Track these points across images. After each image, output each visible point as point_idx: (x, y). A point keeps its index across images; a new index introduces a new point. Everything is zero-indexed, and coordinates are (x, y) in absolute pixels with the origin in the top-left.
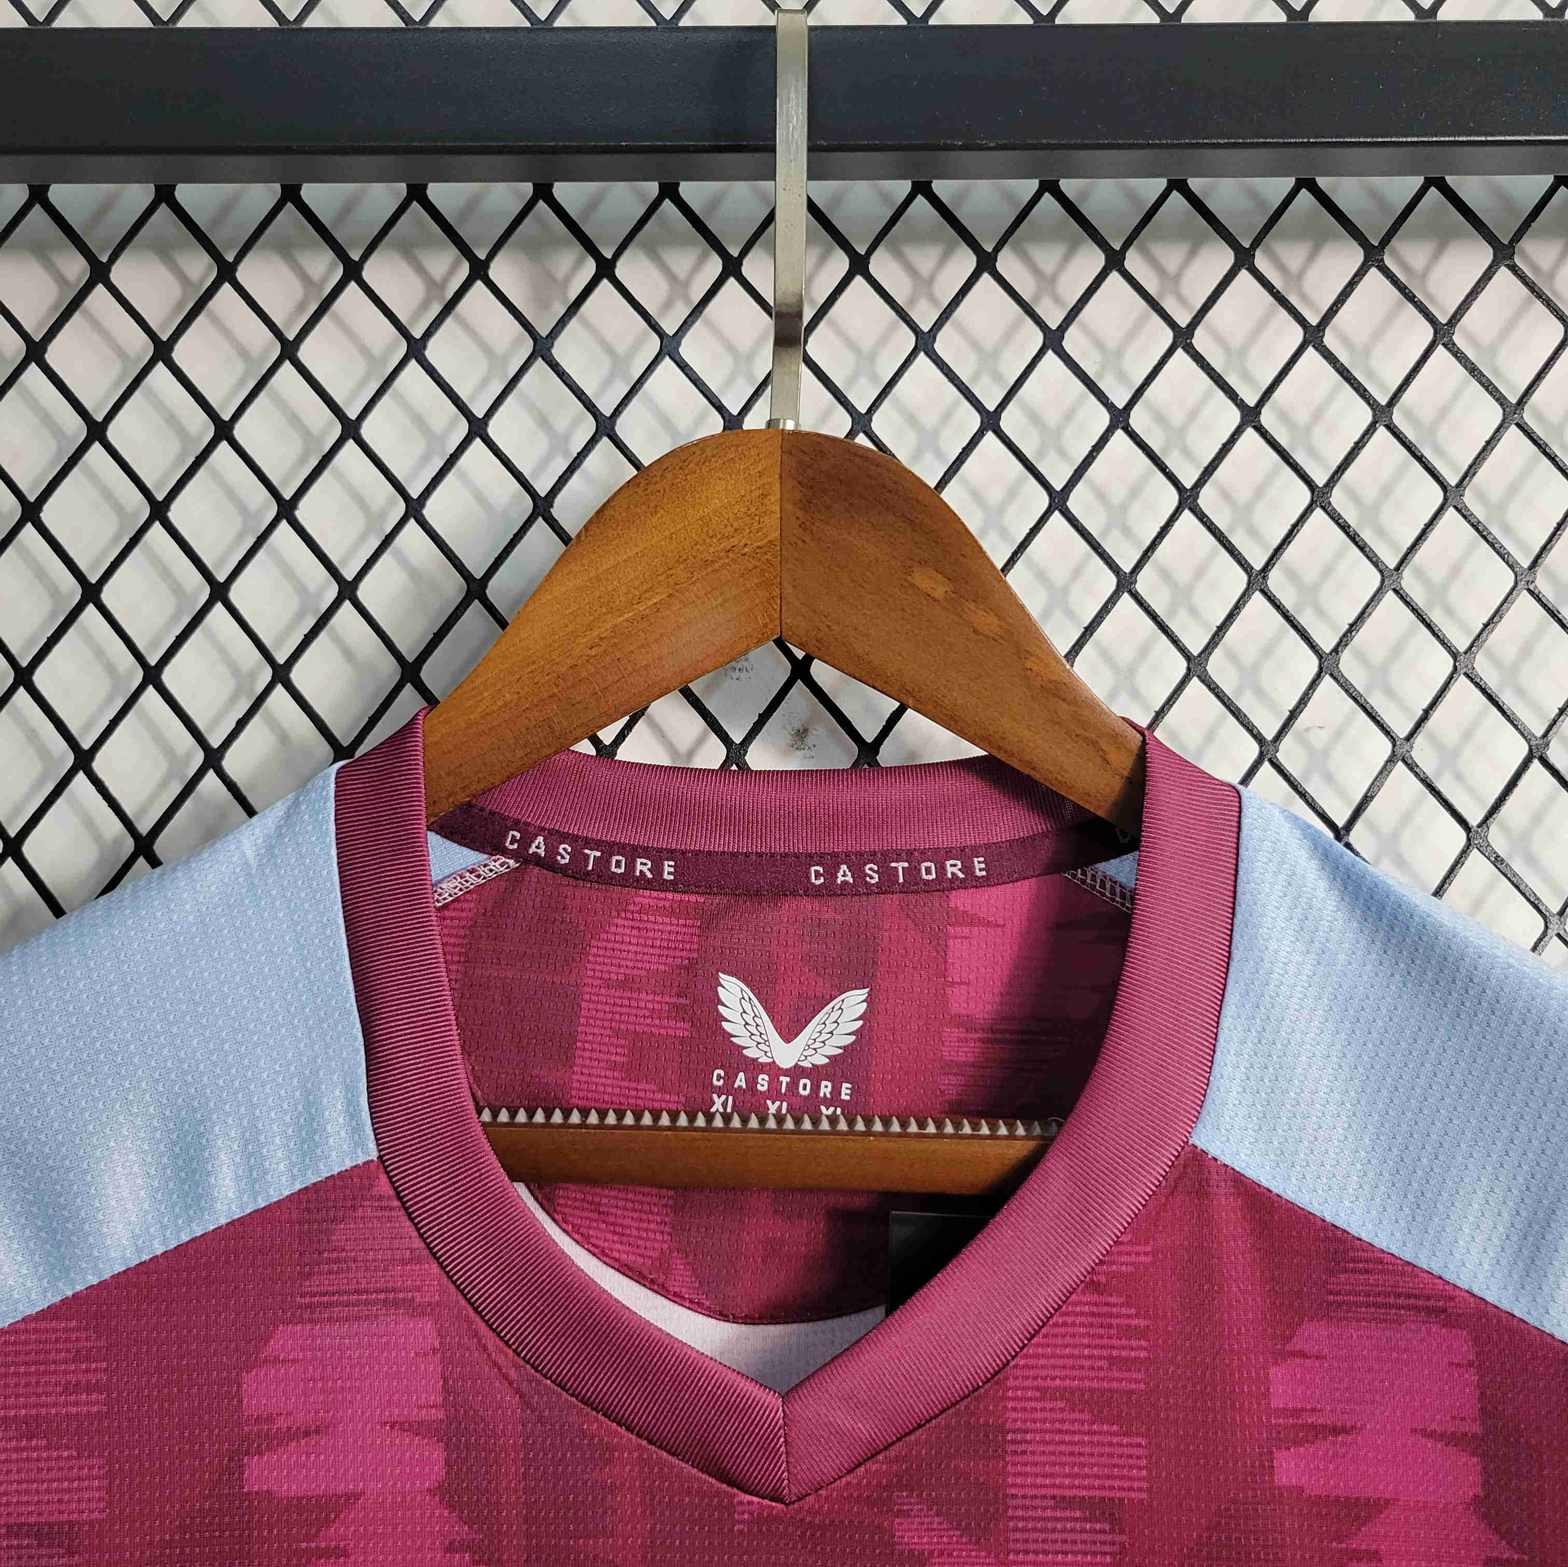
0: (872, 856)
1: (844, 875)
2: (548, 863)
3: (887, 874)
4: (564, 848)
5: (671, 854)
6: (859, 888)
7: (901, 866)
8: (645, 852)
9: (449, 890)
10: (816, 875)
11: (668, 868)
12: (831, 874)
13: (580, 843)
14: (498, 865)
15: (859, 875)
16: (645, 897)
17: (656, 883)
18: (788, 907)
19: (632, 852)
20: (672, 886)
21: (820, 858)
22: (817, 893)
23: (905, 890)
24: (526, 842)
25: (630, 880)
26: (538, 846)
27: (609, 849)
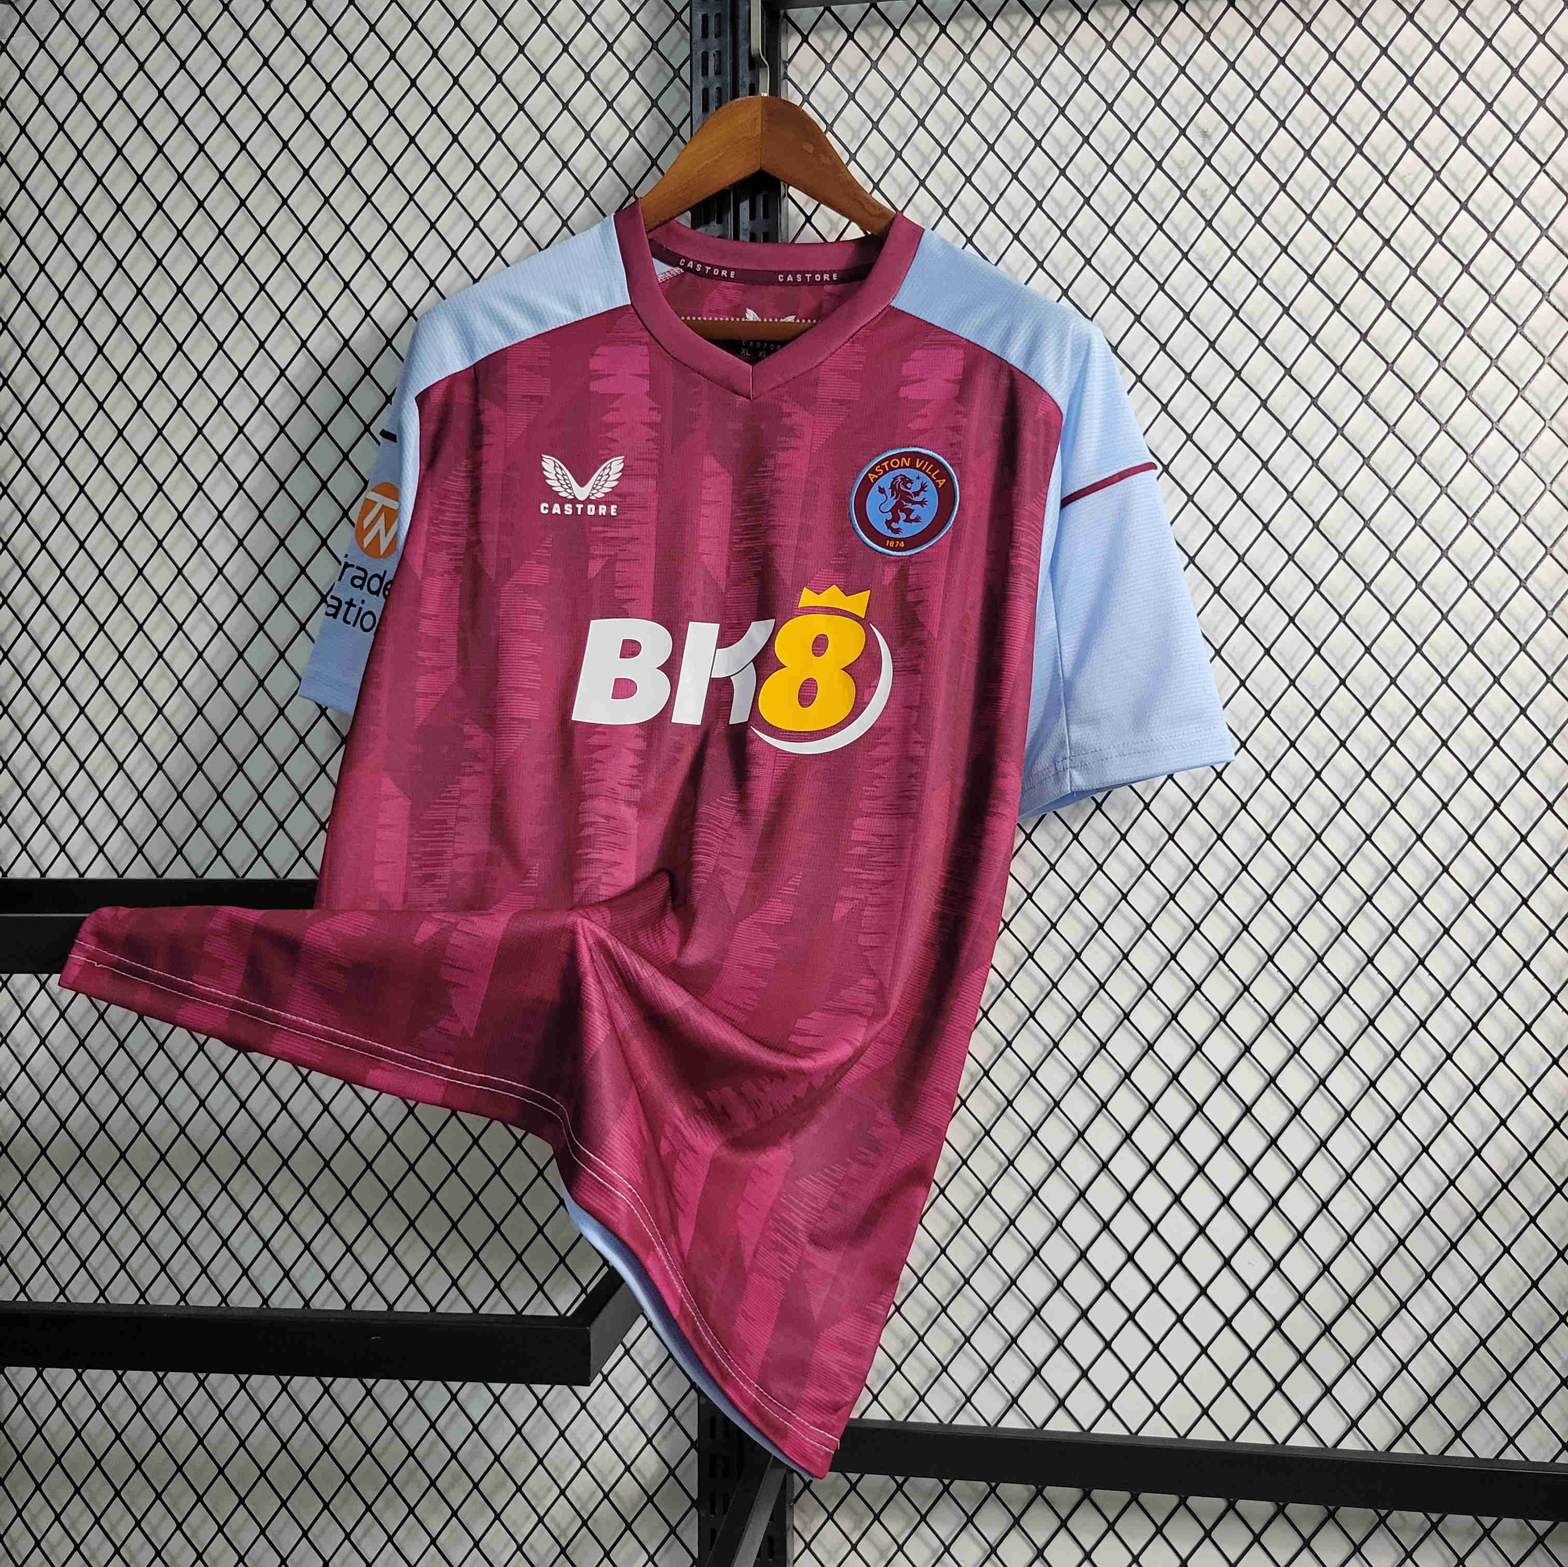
0: (800, 272)
1: (790, 278)
2: (693, 271)
3: (804, 278)
4: (699, 266)
5: (734, 270)
6: (795, 283)
7: (809, 276)
8: (717, 267)
9: (661, 278)
10: (781, 278)
11: (732, 274)
12: (785, 278)
13: (704, 265)
14: (677, 270)
15: (795, 279)
16: (723, 283)
17: (728, 279)
18: (771, 288)
19: (721, 268)
20: (733, 280)
21: (781, 273)
22: (780, 284)
23: (810, 284)
24: (686, 263)
25: (720, 278)
26: (690, 264)
27: (713, 267)
